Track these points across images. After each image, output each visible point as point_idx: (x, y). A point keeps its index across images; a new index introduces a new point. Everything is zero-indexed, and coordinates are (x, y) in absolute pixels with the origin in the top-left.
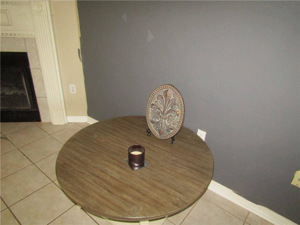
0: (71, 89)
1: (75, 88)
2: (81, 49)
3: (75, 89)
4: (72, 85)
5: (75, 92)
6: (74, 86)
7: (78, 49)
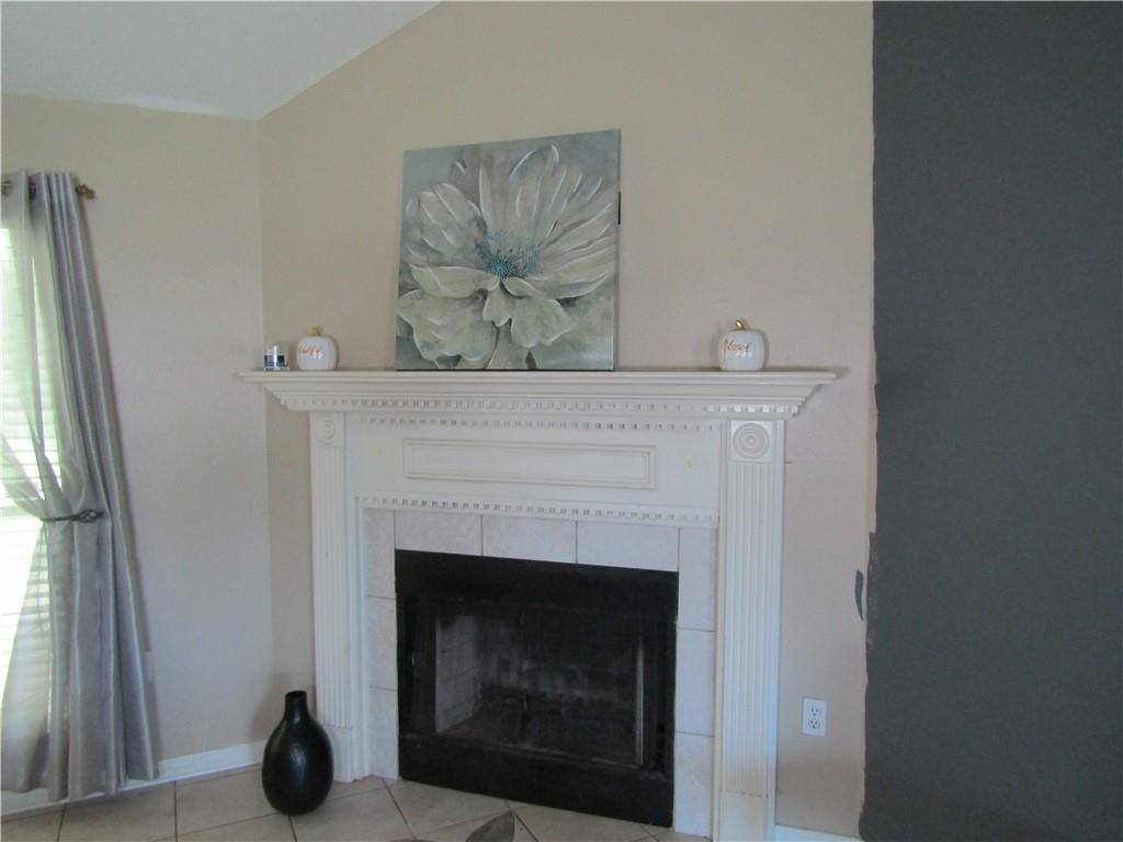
0: (808, 716)
1: (824, 713)
2: (869, 573)
3: (822, 719)
4: (812, 701)
5: (821, 732)
6: (822, 705)
7: (855, 574)
